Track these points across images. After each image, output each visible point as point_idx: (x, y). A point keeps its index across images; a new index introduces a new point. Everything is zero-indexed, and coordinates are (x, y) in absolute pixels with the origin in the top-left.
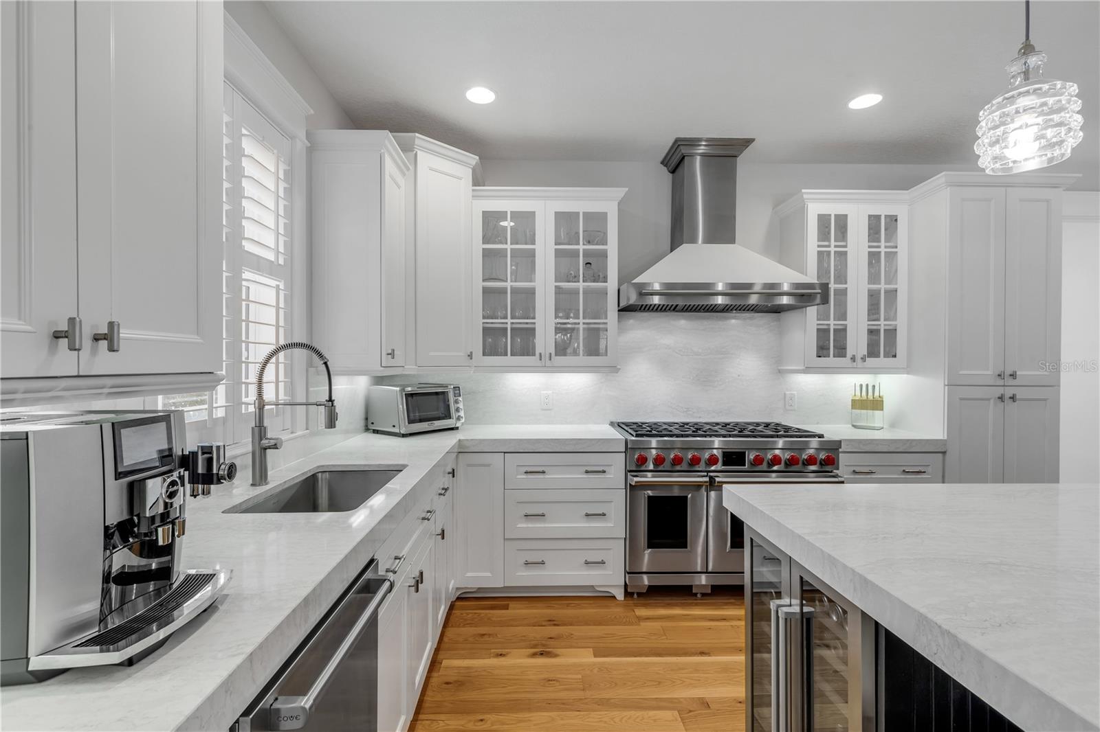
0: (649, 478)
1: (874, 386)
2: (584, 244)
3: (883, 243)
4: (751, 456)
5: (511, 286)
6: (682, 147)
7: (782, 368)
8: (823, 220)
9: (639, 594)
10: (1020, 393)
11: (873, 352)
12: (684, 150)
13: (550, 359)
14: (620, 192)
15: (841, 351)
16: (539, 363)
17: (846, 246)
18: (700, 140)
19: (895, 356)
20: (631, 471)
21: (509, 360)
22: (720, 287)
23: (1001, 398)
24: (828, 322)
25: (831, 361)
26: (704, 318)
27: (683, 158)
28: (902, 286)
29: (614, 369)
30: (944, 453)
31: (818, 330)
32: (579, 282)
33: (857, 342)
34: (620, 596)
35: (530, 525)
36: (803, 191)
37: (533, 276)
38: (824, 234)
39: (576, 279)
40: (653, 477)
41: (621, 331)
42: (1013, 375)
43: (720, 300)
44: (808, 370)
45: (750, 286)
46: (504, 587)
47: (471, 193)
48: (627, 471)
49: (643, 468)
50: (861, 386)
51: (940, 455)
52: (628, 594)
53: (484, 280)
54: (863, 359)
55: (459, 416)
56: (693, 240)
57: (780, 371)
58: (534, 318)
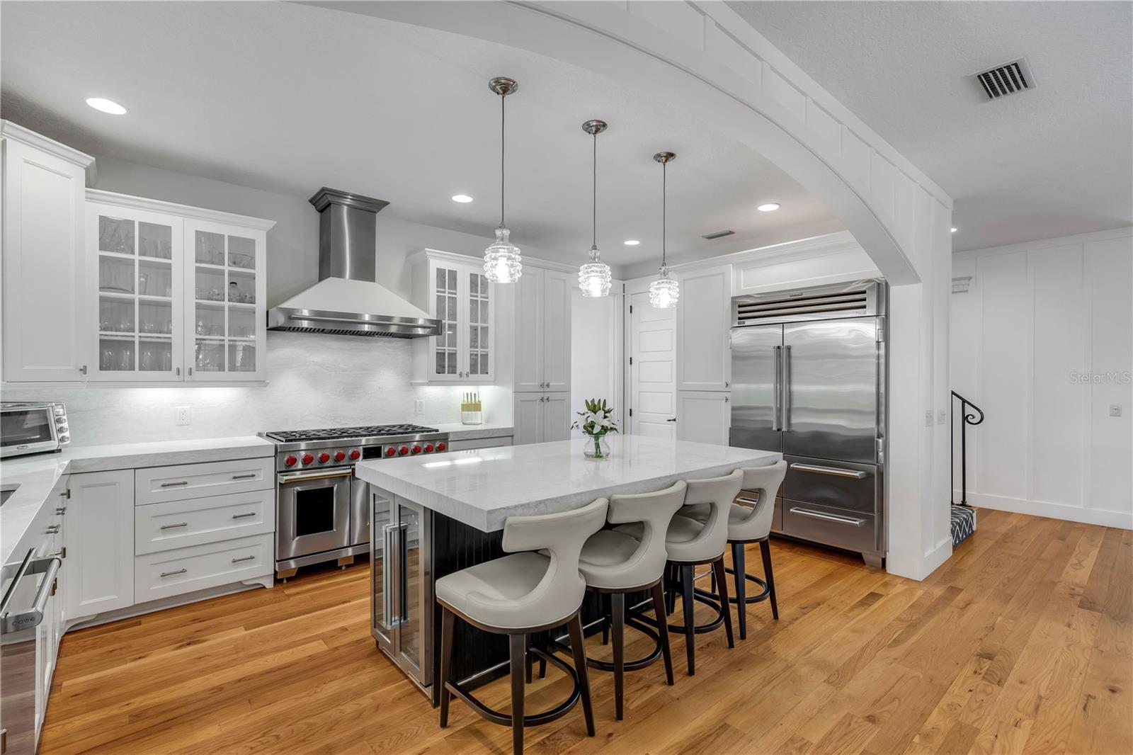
0: (298, 475)
1: (475, 394)
2: (229, 265)
3: (479, 294)
4: (385, 449)
5: (140, 299)
6: (328, 196)
7: (414, 381)
8: (441, 273)
9: (289, 579)
10: (552, 396)
11: (473, 370)
12: (330, 198)
13: (191, 374)
14: (270, 224)
15: (453, 370)
16: (176, 378)
17: (455, 294)
18: (346, 194)
19: (487, 373)
20: (281, 472)
21: (137, 374)
22: (367, 318)
23: (542, 400)
24: (444, 348)
25: (446, 376)
26: (350, 340)
27: (330, 204)
28: (491, 325)
29: (262, 383)
30: (512, 436)
31: (437, 353)
32: (224, 301)
33: (463, 363)
34: (269, 584)
35: (167, 537)
36: (426, 249)
37: (168, 290)
38: (441, 283)
39: (219, 297)
40: (302, 474)
41: (270, 348)
42: (548, 385)
43: (366, 328)
44: (431, 383)
45: (389, 318)
46: (135, 606)
47: (84, 195)
48: (277, 472)
49: (293, 468)
50: (467, 394)
51: (510, 438)
52: (277, 581)
53: (102, 288)
54: (467, 375)
55: (63, 437)
56: (340, 275)
57: (412, 384)
58: (170, 333)
